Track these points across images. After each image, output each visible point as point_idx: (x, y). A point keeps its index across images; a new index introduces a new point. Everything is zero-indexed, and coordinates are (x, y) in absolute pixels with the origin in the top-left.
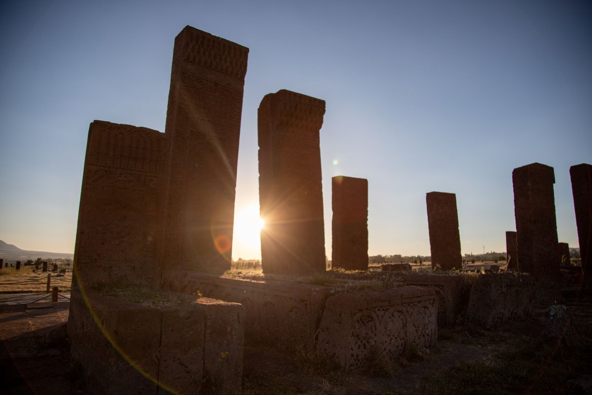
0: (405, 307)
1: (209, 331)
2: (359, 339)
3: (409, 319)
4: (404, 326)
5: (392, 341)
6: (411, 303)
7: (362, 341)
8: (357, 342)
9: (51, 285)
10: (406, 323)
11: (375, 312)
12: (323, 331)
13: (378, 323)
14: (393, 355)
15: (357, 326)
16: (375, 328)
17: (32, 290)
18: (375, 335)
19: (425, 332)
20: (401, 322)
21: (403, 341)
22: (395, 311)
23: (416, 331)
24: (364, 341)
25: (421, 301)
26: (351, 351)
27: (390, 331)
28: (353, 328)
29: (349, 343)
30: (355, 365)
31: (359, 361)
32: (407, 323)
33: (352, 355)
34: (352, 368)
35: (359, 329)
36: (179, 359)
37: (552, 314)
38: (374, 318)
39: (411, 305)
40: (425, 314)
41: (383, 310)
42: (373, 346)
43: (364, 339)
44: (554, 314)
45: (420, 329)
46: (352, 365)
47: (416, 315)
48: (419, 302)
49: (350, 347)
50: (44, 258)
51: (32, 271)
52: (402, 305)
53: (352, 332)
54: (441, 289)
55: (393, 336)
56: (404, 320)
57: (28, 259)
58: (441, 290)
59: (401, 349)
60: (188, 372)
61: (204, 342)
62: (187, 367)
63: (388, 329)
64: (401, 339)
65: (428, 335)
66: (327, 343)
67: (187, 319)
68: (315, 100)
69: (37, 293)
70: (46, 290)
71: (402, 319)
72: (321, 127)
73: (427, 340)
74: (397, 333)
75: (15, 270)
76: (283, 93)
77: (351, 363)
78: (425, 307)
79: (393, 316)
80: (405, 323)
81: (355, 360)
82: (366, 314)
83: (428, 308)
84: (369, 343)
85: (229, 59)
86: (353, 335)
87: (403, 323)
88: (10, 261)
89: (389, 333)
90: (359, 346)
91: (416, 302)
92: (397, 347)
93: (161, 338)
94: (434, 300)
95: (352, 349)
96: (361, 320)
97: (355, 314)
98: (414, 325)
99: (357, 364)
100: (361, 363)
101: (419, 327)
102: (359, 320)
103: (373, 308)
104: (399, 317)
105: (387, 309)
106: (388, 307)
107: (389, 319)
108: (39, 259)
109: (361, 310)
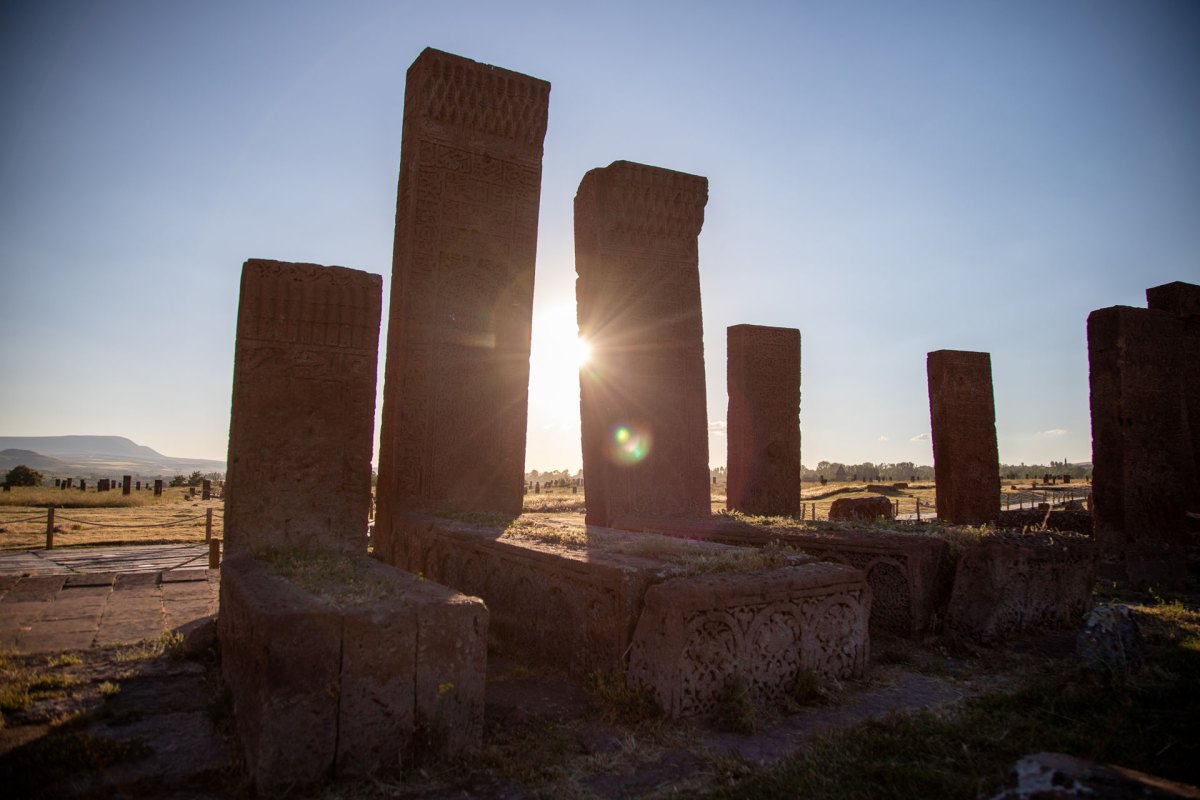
0: (797, 605)
1: (423, 648)
2: (702, 663)
3: (807, 627)
4: (797, 639)
5: (771, 666)
6: (811, 597)
7: (707, 667)
8: (697, 668)
9: (213, 528)
10: (801, 633)
11: (733, 615)
12: (638, 647)
13: (739, 636)
14: (773, 691)
15: (698, 640)
16: (735, 645)
17: (181, 538)
18: (735, 656)
19: (842, 650)
20: (789, 632)
21: (793, 666)
22: (776, 612)
23: (823, 648)
24: (713, 667)
25: (833, 594)
26: (684, 685)
27: (765, 648)
28: (689, 643)
29: (681, 670)
30: (693, 709)
31: (700, 701)
32: (803, 634)
33: (687, 692)
34: (687, 713)
35: (700, 645)
36: (373, 693)
37: (1091, 624)
38: (732, 626)
39: (811, 601)
40: (843, 616)
41: (752, 610)
42: (729, 675)
43: (712, 662)
44: (1096, 625)
45: (832, 644)
46: (686, 709)
47: (822, 620)
48: (829, 595)
49: (683, 678)
50: (204, 472)
51: (182, 497)
52: (791, 601)
53: (688, 652)
54: (902, 563)
55: (773, 657)
56: (797, 629)
57: (177, 475)
58: (901, 566)
59: (789, 682)
60: (388, 715)
61: (416, 666)
62: (386, 706)
63: (763, 645)
64: (789, 664)
65: (849, 655)
66: (644, 668)
67: (386, 627)
68: (686, 177)
69: (189, 545)
70: (204, 538)
71: (792, 628)
72: (700, 230)
73: (845, 664)
74: (781, 652)
75: (152, 497)
76: (620, 167)
77: (684, 705)
78: (841, 605)
79: (771, 621)
80: (797, 632)
81: (693, 701)
82: (714, 620)
83: (848, 606)
84: (723, 669)
85: (510, 108)
86: (689, 656)
87: (794, 634)
88: (144, 478)
89: (765, 652)
90: (702, 675)
91: (821, 596)
92: (782, 677)
93: (341, 658)
94: (861, 591)
95: (687, 680)
96: (705, 629)
97: (692, 619)
98: (818, 637)
99: (697, 707)
100: (705, 705)
101: (828, 641)
102: (701, 629)
103: (730, 608)
104: (786, 623)
105: (759, 610)
106: (761, 606)
107: (763, 627)
108: (196, 475)
109: (704, 612)
